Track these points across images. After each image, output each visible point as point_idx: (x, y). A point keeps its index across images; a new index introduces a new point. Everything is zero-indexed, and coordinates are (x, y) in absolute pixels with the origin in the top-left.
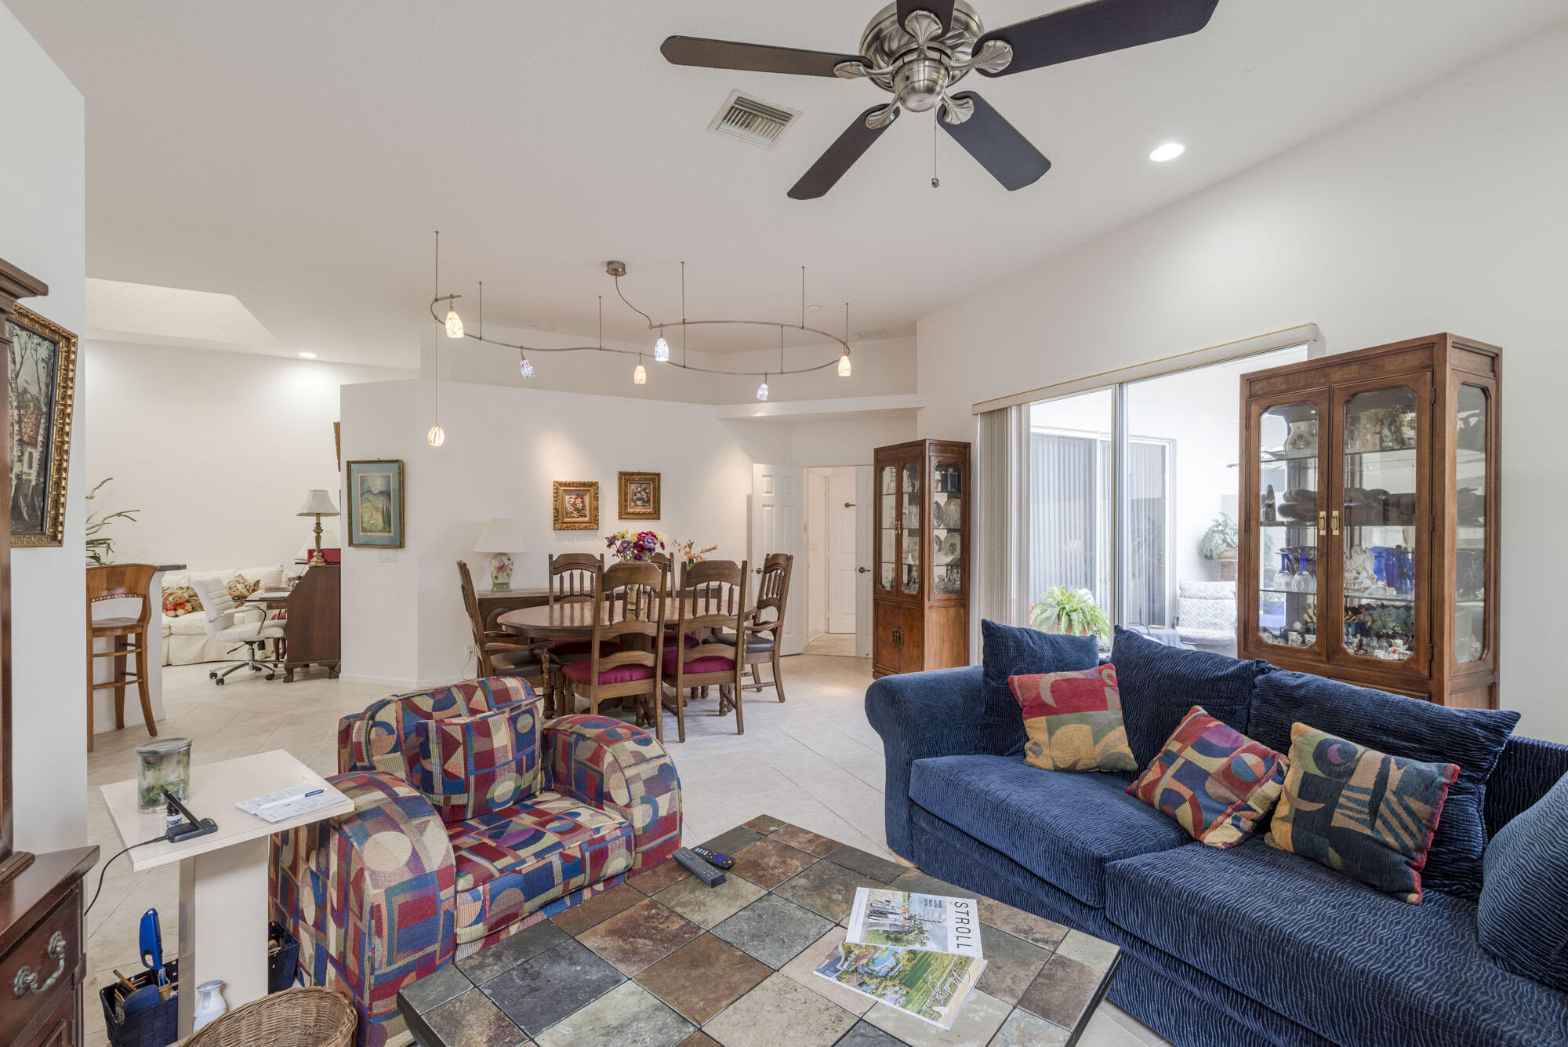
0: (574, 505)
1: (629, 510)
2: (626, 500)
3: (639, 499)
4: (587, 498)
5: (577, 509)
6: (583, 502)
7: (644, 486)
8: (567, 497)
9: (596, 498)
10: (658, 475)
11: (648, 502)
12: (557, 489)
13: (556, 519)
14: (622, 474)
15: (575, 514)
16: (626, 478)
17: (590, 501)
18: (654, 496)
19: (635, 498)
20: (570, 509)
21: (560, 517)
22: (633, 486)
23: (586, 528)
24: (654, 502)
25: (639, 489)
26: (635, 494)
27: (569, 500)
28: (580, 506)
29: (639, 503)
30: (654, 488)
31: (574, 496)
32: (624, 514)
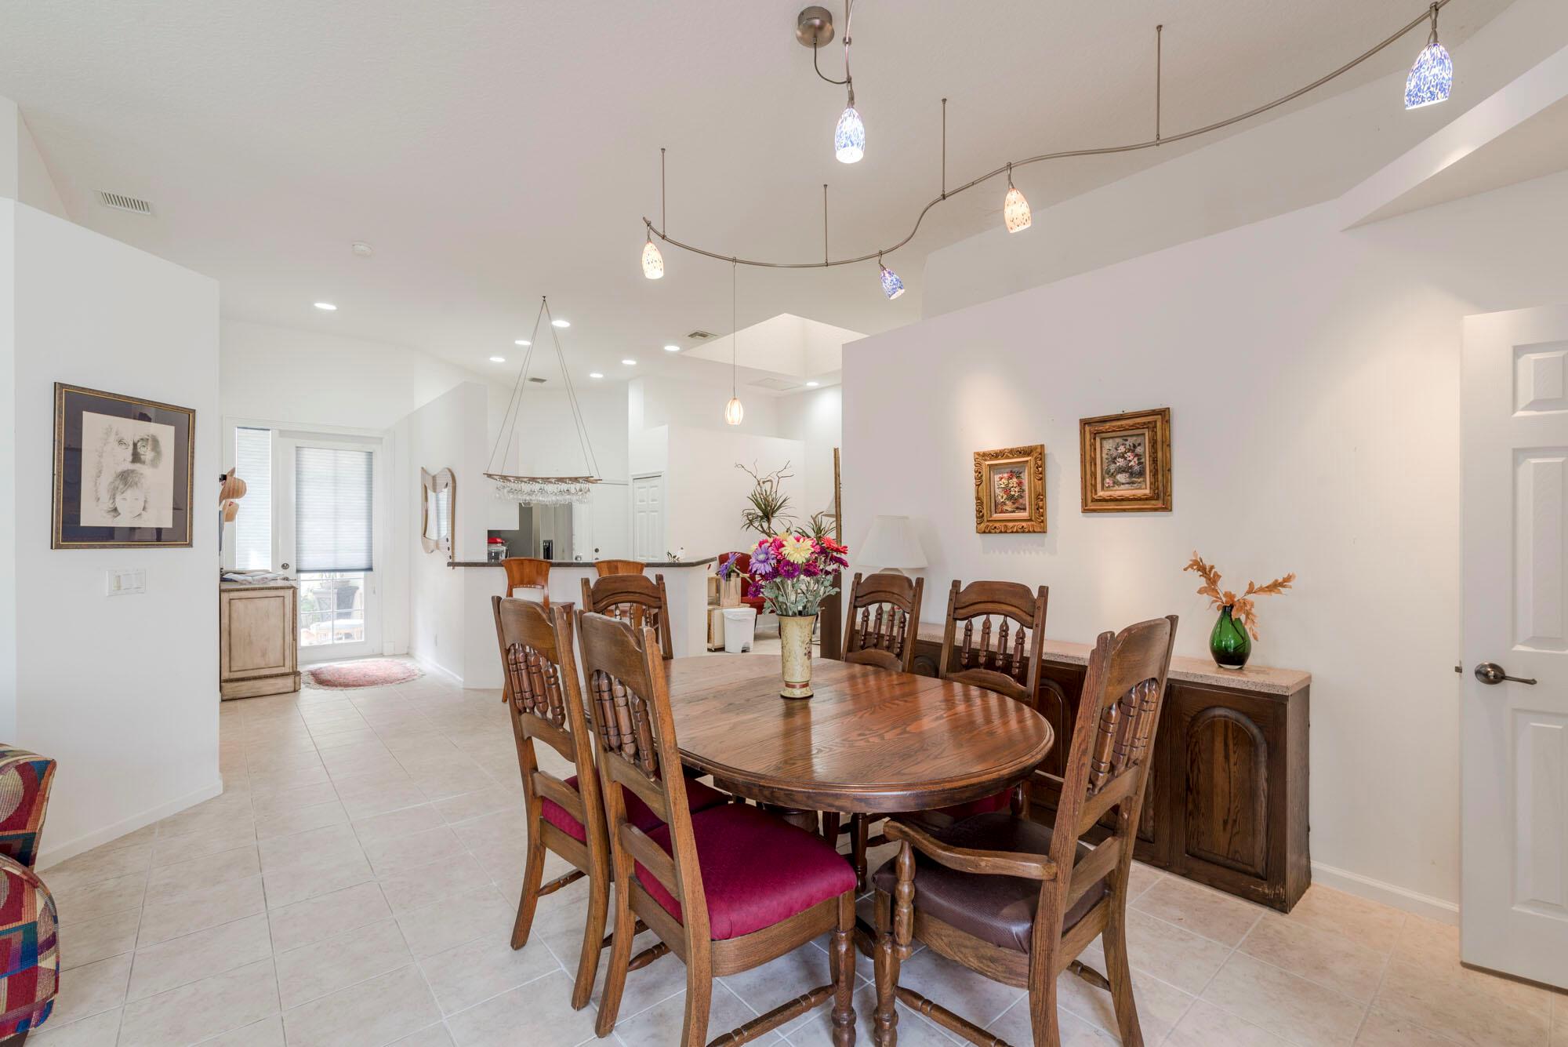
0: (1007, 490)
1: (1101, 494)
2: (1094, 474)
3: (1121, 470)
4: (1025, 477)
5: (1011, 498)
6: (1020, 484)
7: (1131, 441)
8: (997, 478)
9: (1040, 474)
10: (1164, 414)
11: (1141, 473)
12: (978, 464)
13: (980, 517)
14: (1085, 423)
15: (1009, 506)
16: (1094, 428)
17: (1030, 482)
18: (1154, 461)
19: (1113, 467)
20: (1001, 497)
21: (984, 511)
22: (1109, 445)
23: (1023, 531)
24: (1155, 473)
25: (1122, 449)
26: (1114, 460)
27: (1000, 481)
28: (1015, 492)
29: (1121, 478)
30: (1154, 443)
31: (1006, 475)
32: (1093, 504)
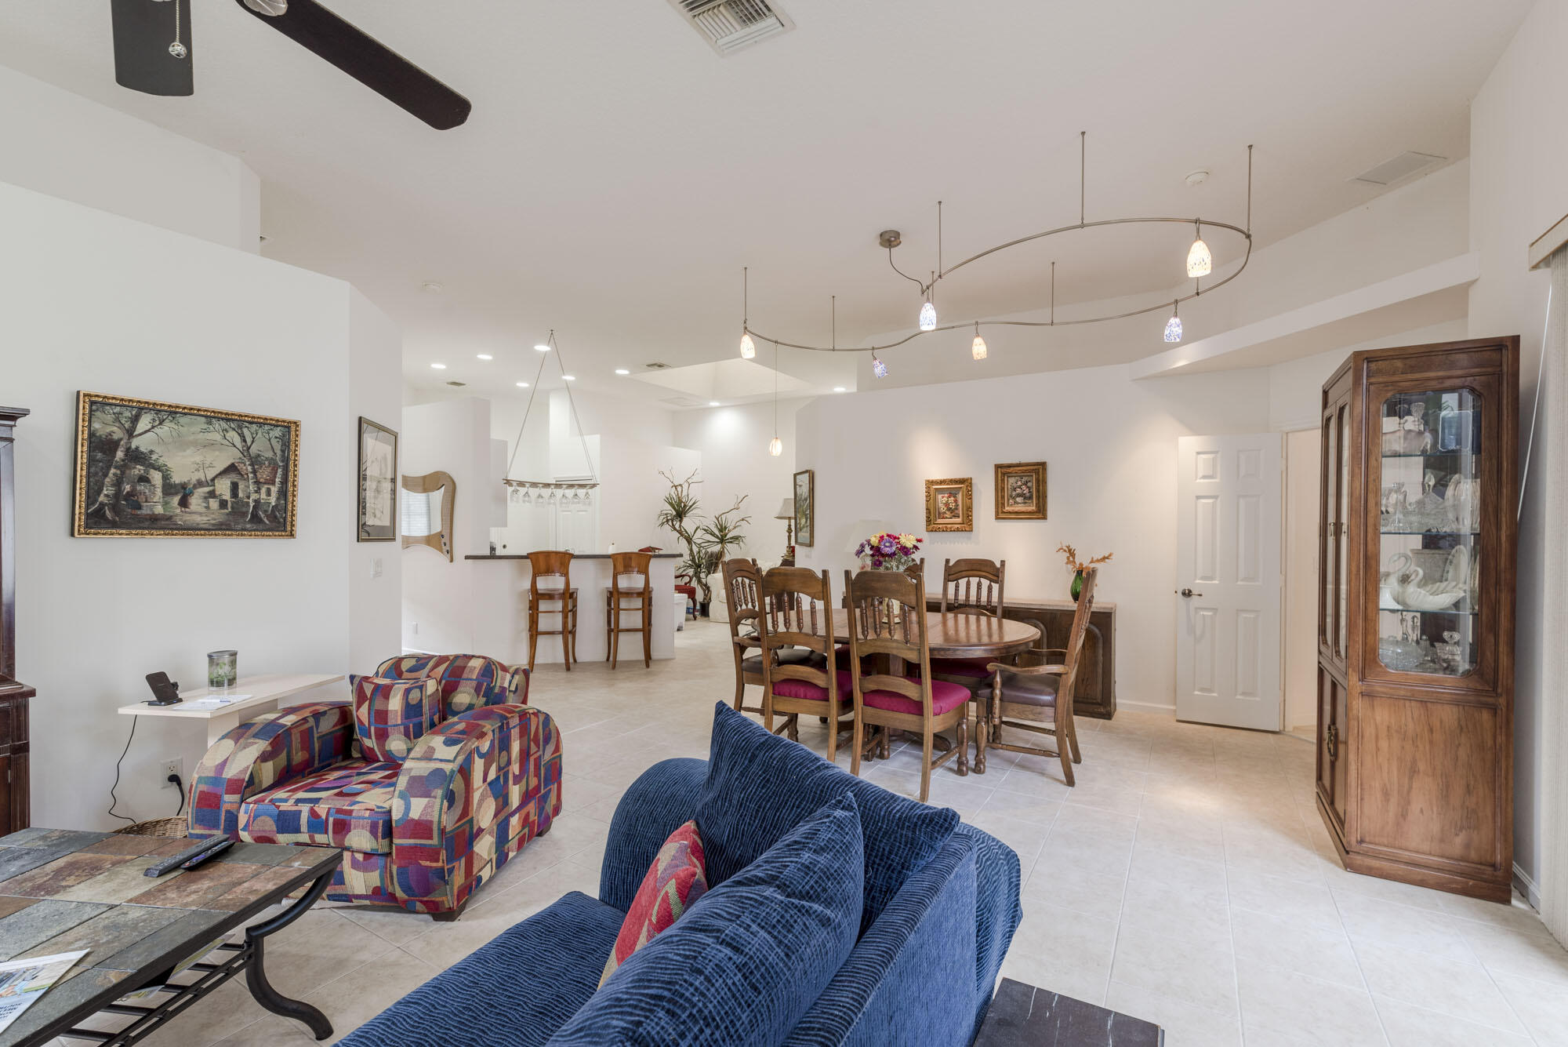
0: (947, 504)
1: (1007, 509)
2: (1003, 497)
3: (1019, 495)
4: (960, 497)
5: (949, 509)
6: (956, 501)
7: (1024, 479)
8: (940, 496)
9: (969, 495)
10: (1043, 465)
11: (1031, 498)
12: (928, 488)
13: (929, 521)
14: (998, 467)
15: (948, 514)
16: (1003, 471)
17: (963, 500)
18: (1038, 491)
19: (1014, 493)
20: (943, 509)
21: (932, 517)
22: (1012, 480)
23: (958, 530)
24: (1038, 498)
25: (1019, 483)
26: (1015, 490)
27: (942, 499)
28: (952, 506)
29: (1019, 500)
30: (1038, 481)
31: (946, 495)
32: (1001, 514)
